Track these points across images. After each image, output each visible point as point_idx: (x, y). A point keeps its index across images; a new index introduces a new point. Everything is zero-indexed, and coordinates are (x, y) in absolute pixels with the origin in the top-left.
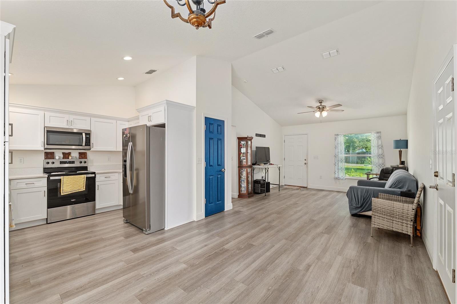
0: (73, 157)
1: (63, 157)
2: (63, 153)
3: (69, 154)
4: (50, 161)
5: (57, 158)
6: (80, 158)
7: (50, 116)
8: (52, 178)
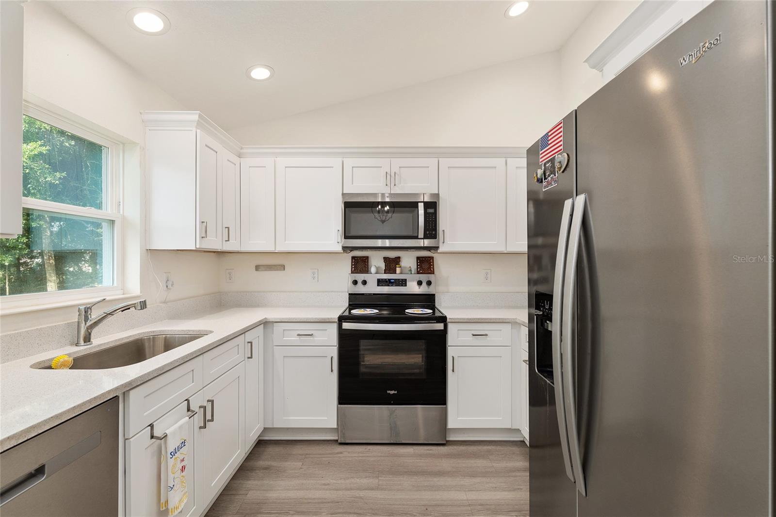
0: (405, 268)
1: (384, 268)
2: (384, 258)
3: (397, 260)
4: (360, 277)
5: (373, 270)
6: (418, 273)
7: (353, 167)
8: (346, 326)
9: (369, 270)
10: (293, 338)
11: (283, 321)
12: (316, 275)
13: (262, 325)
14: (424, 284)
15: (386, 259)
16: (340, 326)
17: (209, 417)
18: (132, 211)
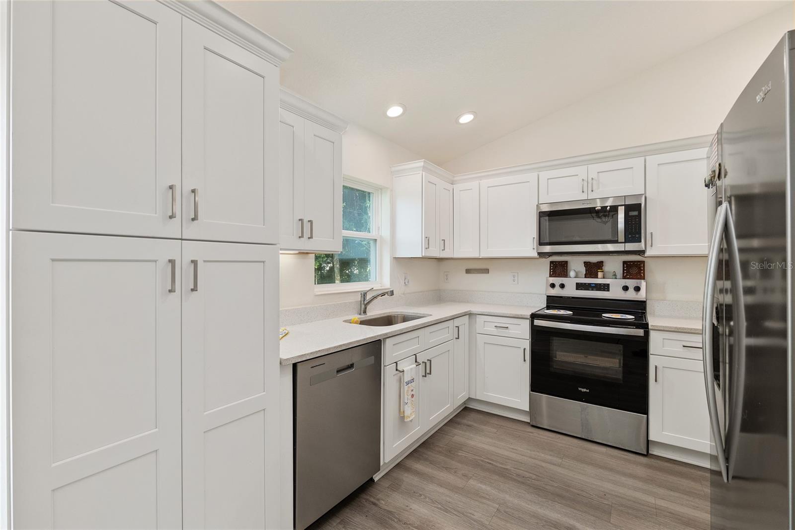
0: (609, 272)
1: (585, 273)
2: (584, 262)
3: (600, 265)
4: (557, 281)
5: (572, 274)
6: (624, 278)
7: (548, 179)
8: (537, 322)
9: (568, 274)
10: (491, 329)
11: (484, 314)
12: (516, 278)
13: (468, 316)
14: (631, 290)
15: (587, 264)
16: (532, 322)
17: (428, 371)
18: (385, 233)
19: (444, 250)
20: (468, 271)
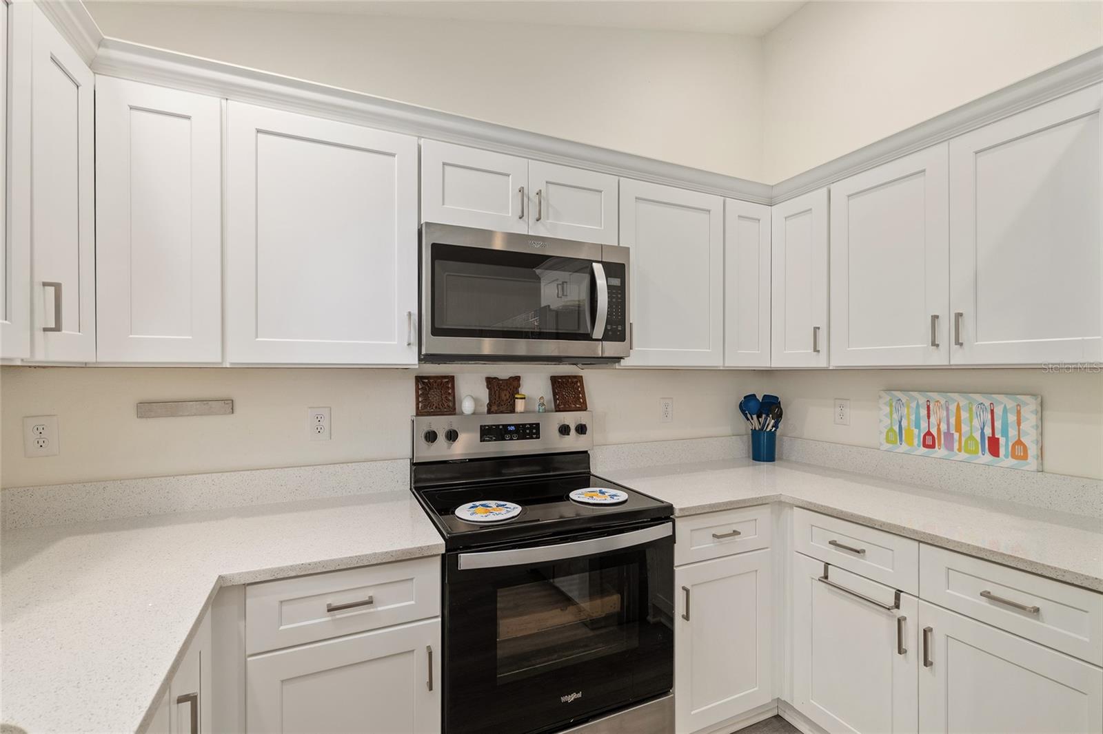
0: (531, 399)
1: (488, 402)
2: (487, 379)
3: (515, 384)
4: (440, 424)
5: (467, 406)
6: (558, 410)
7: (444, 164)
8: (469, 561)
9: (458, 406)
10: (314, 622)
11: (280, 576)
12: (325, 423)
14: (573, 432)
15: (491, 382)
16: (450, 563)
19: (58, 328)
20: (146, 409)
